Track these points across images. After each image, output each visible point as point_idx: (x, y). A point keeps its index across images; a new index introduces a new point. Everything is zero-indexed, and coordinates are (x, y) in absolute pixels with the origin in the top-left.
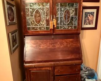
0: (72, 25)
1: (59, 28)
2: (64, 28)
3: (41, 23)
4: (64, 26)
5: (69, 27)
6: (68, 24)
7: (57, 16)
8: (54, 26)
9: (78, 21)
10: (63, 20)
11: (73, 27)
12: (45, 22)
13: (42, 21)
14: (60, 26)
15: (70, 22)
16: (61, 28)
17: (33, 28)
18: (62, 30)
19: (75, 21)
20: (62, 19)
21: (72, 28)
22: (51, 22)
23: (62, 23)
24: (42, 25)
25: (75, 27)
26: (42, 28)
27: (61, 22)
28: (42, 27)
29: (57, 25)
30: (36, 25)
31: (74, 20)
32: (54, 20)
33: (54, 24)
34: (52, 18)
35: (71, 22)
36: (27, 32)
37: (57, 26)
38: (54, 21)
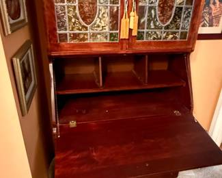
0: (177, 30)
1: (142, 36)
2: (154, 39)
3: (95, 24)
4: (155, 33)
5: (168, 34)
6: (167, 27)
7: (140, 4)
8: (130, 30)
9: (193, 19)
10: (155, 16)
11: (178, 36)
12: (107, 19)
13: (98, 17)
14: (147, 33)
15: (171, 23)
16: (147, 38)
17: (75, 36)
18: (150, 43)
19: (185, 20)
20: (153, 12)
21: (176, 38)
22: (123, 20)
23: (152, 24)
24: (99, 26)
25: (183, 35)
26: (99, 36)
27: (149, 21)
28: (100, 34)
29: (138, 28)
30: (83, 27)
31: (183, 16)
32: (132, 14)
33: (131, 27)
34: (126, 10)
35: (176, 22)
37: (138, 32)
38: (132, 18)
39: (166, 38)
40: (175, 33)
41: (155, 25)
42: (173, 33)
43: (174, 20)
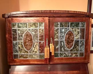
1: (57, 55)
2: (65, 56)
3: (32, 50)
4: (65, 53)
5: (72, 54)
6: (71, 50)
7: (55, 40)
8: (50, 53)
9: (85, 46)
10: (64, 45)
11: (79, 55)
13: (33, 47)
14: (60, 53)
15: (73, 48)
16: (60, 56)
18: (62, 59)
19: (81, 46)
20: (62, 43)
21: (77, 56)
23: (62, 49)
24: (34, 51)
26: (34, 56)
27: (61, 47)
29: (55, 51)
31: (80, 45)
32: (51, 45)
33: (51, 51)
34: (47, 43)
35: (76, 47)
36: (13, 60)
37: (55, 53)
38: (51, 47)
39: (71, 56)
40: (76, 53)
41: (64, 49)
42: (75, 53)
43: (75, 47)
